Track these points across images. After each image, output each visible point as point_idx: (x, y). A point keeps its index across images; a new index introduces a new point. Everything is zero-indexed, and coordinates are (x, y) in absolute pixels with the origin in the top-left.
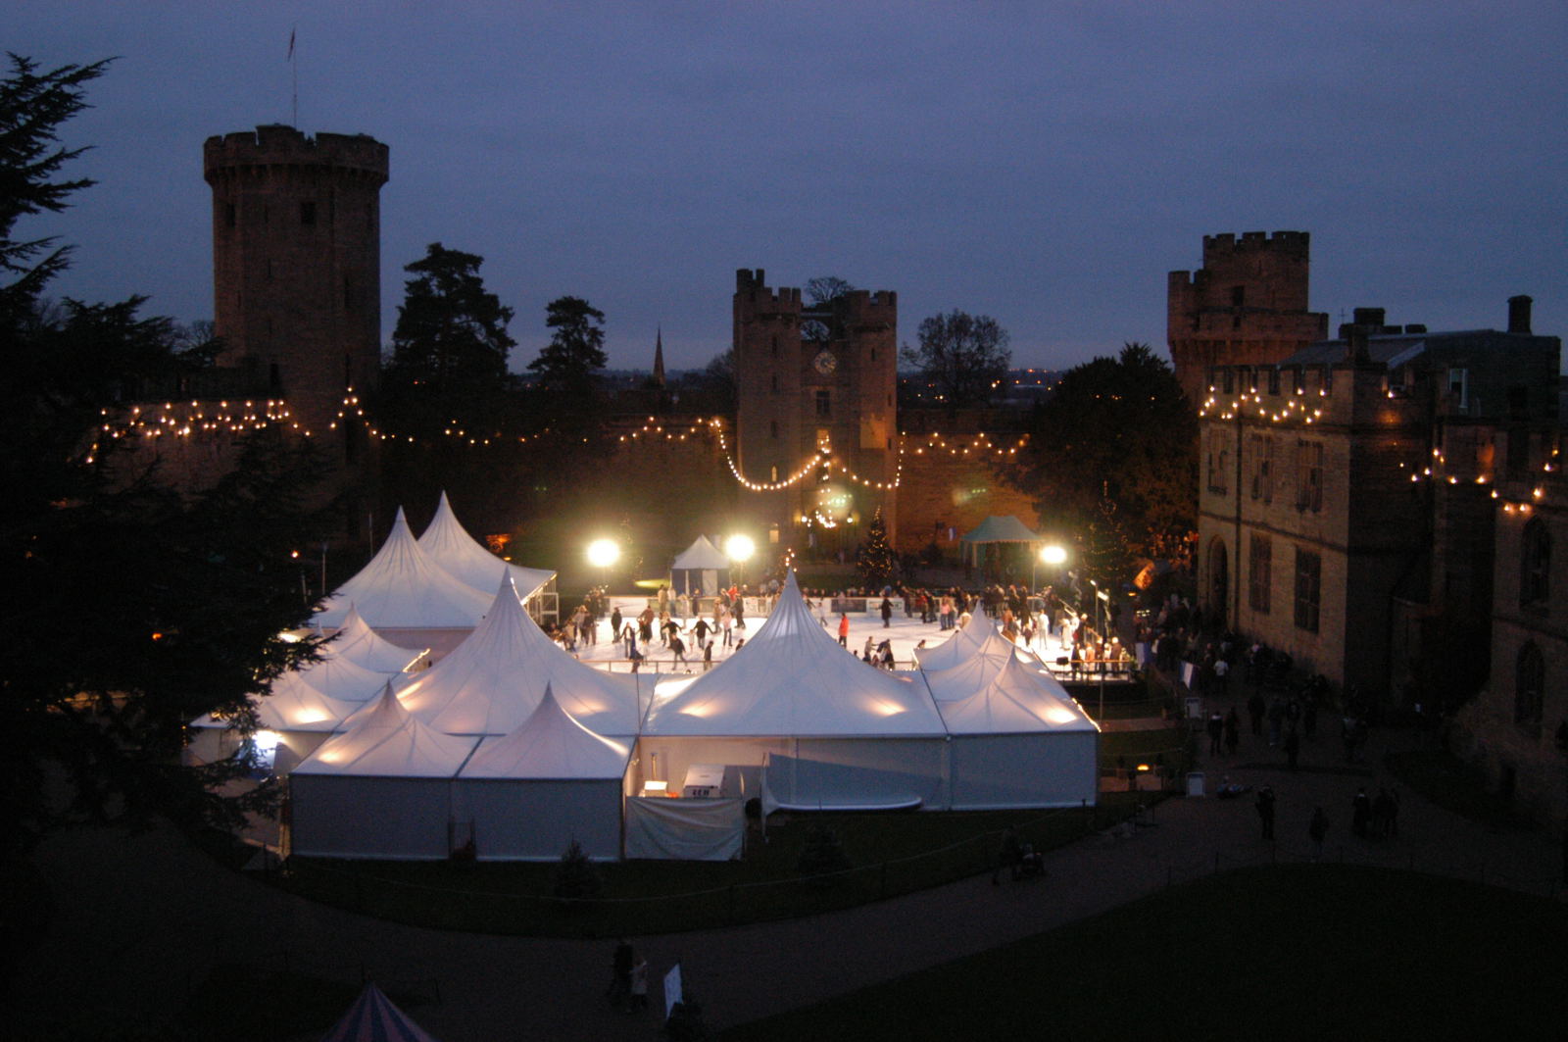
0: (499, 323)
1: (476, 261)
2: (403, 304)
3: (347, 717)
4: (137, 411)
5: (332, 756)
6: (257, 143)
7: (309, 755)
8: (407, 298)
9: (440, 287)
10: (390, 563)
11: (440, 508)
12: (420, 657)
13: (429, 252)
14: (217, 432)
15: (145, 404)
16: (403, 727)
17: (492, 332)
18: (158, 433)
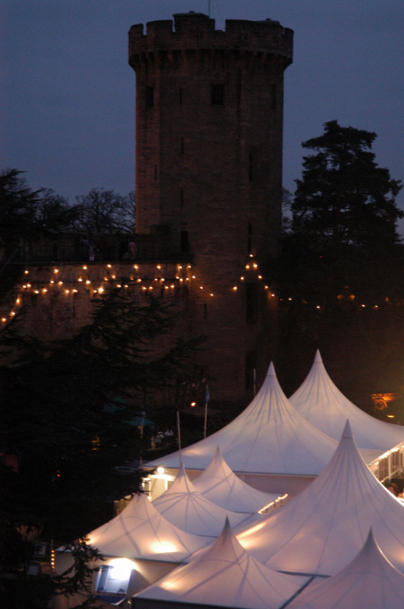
0: (389, 196)
1: (369, 137)
2: (301, 178)
3: (196, 551)
4: (56, 271)
5: (172, 584)
6: (174, 30)
7: (155, 582)
8: (304, 172)
9: (335, 162)
10: (260, 413)
11: (314, 366)
12: (277, 501)
13: (326, 129)
14: (129, 292)
15: (65, 265)
16: (237, 561)
17: (382, 203)
18: (75, 291)
